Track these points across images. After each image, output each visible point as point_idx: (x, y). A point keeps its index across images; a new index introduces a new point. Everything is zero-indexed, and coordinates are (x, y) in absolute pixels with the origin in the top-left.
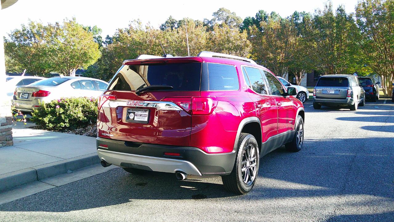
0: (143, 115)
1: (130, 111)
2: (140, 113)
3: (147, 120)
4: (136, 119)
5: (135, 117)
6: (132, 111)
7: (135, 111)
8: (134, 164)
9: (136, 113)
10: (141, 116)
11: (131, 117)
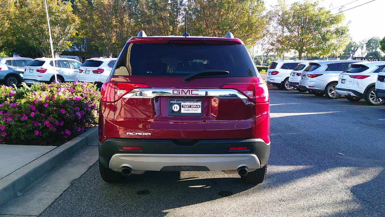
0: (193, 106)
1: (173, 102)
2: (188, 104)
3: (200, 112)
4: (183, 111)
5: (182, 108)
6: (175, 102)
7: (181, 102)
8: (185, 166)
9: (182, 104)
10: (190, 107)
11: (176, 108)
